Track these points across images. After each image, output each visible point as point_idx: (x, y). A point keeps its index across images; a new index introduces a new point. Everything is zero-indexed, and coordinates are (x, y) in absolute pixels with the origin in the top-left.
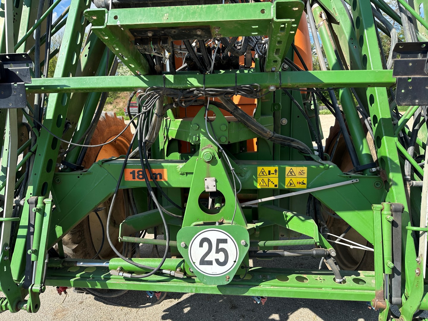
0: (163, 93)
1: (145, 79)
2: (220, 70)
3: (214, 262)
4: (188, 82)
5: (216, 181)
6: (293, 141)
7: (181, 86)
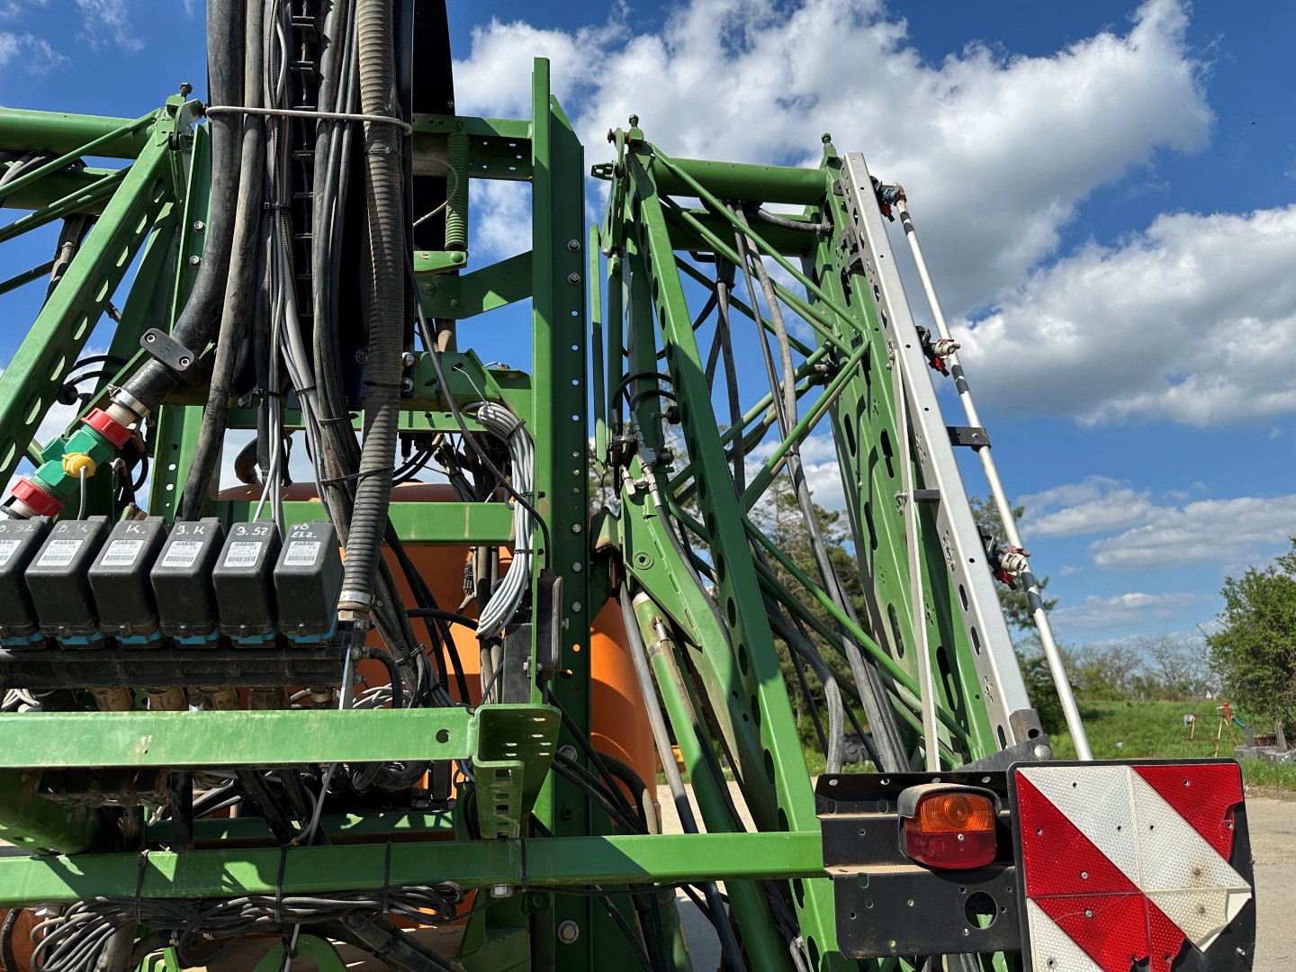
0: (128, 917)
1: (73, 869)
2: (349, 816)
4: (225, 878)
7: (200, 892)
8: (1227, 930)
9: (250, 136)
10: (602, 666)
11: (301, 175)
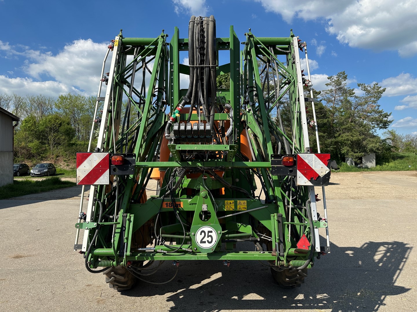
0: (187, 169)
1: (180, 163)
2: (209, 159)
3: (207, 242)
4: (197, 165)
5: (207, 206)
6: (241, 189)
7: (194, 166)
8: (325, 175)
9: (195, 69)
10: (242, 141)
11: (202, 74)
